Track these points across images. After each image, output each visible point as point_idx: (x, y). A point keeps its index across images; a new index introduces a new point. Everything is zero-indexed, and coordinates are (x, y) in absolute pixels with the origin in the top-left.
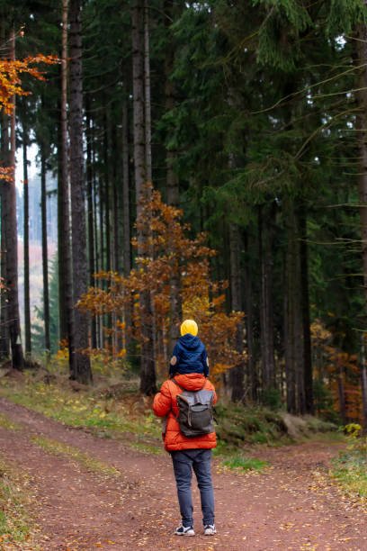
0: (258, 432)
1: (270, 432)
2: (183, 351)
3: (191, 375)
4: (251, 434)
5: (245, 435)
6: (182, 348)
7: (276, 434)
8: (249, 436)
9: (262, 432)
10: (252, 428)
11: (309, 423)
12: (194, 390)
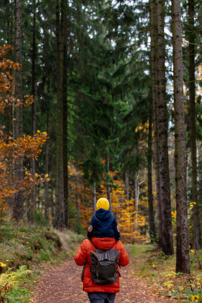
0: (42, 250)
1: (51, 250)
2: (97, 222)
3: (103, 239)
4: (36, 253)
5: (32, 255)
6: (97, 220)
7: (54, 250)
8: (35, 255)
9: (45, 250)
10: (37, 248)
11: (71, 237)
12: (104, 250)
